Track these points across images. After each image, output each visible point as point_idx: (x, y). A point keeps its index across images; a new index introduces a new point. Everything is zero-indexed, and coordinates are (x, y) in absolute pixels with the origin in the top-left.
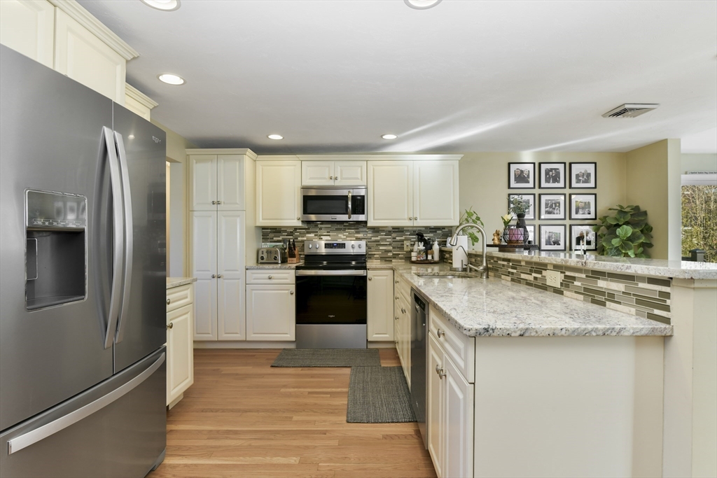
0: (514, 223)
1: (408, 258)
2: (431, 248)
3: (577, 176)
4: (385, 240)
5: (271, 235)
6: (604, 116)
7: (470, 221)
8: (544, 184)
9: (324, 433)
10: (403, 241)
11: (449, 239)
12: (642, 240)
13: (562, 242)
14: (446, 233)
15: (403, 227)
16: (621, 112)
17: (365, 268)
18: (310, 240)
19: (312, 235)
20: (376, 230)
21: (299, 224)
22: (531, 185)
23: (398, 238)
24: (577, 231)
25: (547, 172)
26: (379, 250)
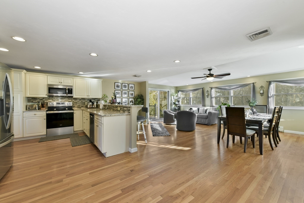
0: (114, 98)
1: (87, 107)
2: (94, 104)
3: (130, 87)
4: (79, 102)
5: (32, 100)
6: (133, 76)
7: (104, 97)
8: (123, 88)
9: (67, 149)
10: (85, 102)
11: (99, 102)
12: (142, 102)
13: (127, 102)
14: (98, 100)
15: (85, 98)
16: (135, 76)
17: (73, 110)
18: (50, 102)
19: (51, 100)
20: (76, 99)
21: (47, 96)
22: (120, 88)
23: (83, 101)
24: (130, 100)
25: (124, 85)
26: (77, 105)
